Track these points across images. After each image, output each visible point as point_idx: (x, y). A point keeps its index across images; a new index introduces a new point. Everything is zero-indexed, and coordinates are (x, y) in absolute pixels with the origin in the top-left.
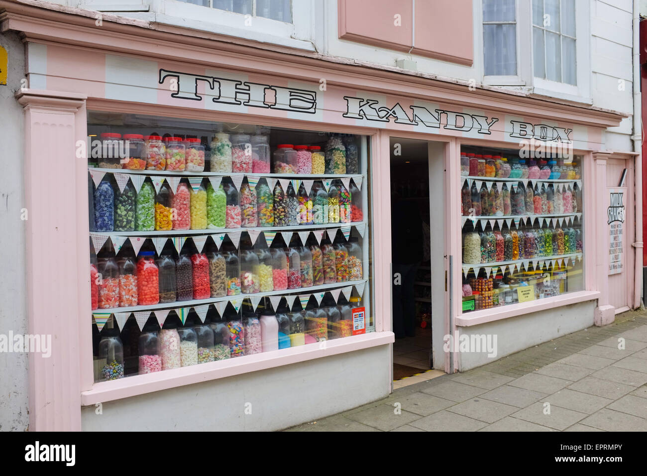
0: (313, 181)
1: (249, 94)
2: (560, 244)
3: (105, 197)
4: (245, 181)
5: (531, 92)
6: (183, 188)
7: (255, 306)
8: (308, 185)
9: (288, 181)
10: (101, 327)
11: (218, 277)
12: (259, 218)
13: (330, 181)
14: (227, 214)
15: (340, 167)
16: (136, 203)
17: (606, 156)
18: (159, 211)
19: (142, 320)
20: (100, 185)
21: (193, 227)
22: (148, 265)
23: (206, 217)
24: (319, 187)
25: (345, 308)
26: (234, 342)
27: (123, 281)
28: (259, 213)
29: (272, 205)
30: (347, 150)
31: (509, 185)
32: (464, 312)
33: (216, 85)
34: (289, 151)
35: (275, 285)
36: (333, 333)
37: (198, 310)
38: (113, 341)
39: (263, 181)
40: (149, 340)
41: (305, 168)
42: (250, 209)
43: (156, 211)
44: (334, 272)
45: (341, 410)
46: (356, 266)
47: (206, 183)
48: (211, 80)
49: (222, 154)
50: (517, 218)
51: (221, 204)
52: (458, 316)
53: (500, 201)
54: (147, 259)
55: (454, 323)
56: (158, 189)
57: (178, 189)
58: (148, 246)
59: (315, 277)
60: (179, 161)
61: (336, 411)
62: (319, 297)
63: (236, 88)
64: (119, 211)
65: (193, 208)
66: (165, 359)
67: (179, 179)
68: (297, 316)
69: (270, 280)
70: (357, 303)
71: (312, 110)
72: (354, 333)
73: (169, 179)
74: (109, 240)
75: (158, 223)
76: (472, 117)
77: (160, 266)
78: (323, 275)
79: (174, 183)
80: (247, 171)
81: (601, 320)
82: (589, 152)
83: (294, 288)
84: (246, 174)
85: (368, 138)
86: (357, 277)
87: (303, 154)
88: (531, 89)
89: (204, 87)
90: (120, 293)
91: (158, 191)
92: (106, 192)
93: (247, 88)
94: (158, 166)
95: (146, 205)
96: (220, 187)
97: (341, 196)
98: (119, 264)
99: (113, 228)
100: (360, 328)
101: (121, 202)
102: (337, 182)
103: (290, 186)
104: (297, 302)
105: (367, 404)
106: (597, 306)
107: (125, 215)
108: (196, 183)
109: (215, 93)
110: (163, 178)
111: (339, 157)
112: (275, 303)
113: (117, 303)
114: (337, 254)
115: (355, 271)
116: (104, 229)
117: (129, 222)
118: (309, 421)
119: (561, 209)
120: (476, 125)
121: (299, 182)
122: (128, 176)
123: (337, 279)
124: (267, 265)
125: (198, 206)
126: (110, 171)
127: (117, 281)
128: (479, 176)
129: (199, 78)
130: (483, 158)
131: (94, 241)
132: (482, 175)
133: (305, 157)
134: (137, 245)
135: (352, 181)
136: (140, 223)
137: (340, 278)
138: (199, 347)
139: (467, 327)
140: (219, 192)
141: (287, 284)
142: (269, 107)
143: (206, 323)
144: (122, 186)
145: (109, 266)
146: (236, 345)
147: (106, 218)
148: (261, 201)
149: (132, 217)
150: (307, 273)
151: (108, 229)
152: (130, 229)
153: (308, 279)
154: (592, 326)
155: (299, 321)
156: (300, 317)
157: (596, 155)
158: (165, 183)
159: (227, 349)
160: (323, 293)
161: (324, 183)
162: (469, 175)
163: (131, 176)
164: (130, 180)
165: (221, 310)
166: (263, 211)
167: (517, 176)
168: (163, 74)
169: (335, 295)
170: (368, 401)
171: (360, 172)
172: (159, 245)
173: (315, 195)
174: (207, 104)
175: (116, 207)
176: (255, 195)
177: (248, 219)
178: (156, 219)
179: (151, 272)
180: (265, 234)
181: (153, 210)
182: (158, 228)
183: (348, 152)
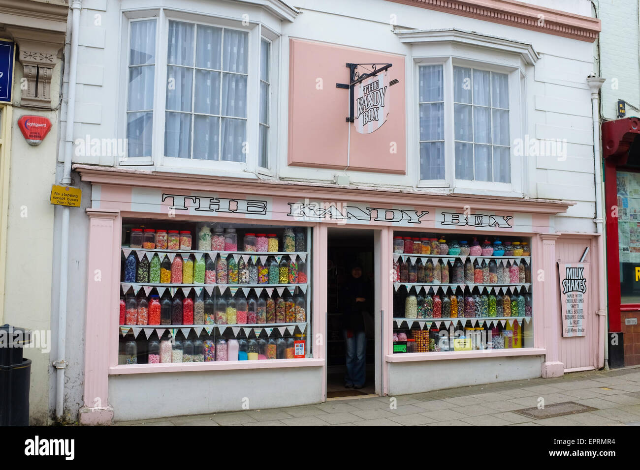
0: (267, 256)
1: (219, 205)
2: (506, 308)
3: (131, 263)
4: (218, 256)
5: (452, 192)
6: (178, 260)
7: (222, 332)
8: (264, 260)
9: (249, 256)
10: (124, 334)
11: (199, 313)
12: (228, 279)
13: (281, 257)
14: (206, 275)
15: (290, 247)
16: (149, 267)
17: (555, 238)
18: (162, 272)
19: (148, 333)
20: (129, 257)
21: (184, 282)
22: (155, 303)
23: (192, 277)
24: (273, 260)
25: (291, 340)
26: (207, 353)
27: (140, 311)
28: (228, 275)
29: (237, 271)
30: (296, 237)
31: (445, 261)
32: (394, 353)
33: (197, 201)
34: (250, 238)
35: (237, 321)
36: (281, 355)
37: (183, 331)
38: (132, 344)
39: (230, 256)
40: (153, 346)
41: (263, 248)
42: (222, 273)
43: (161, 272)
44: (283, 316)
45: (280, 406)
46: (300, 312)
47: (192, 257)
48: (194, 198)
49: (204, 240)
50: (454, 286)
51: (202, 269)
52: (388, 354)
53: (436, 273)
54: (155, 299)
55: (384, 359)
56: (162, 260)
57: (174, 260)
58: (154, 292)
59: (267, 318)
60: (175, 244)
61: (276, 406)
62: (269, 331)
63: (210, 202)
64: (139, 272)
65: (184, 271)
66: (162, 358)
67: (175, 254)
68: (253, 341)
69: (234, 317)
70: (300, 338)
71: (264, 213)
72: (296, 357)
73: (169, 255)
74: (132, 287)
75: (162, 279)
76: (402, 212)
77: (162, 304)
78: (274, 317)
79: (172, 257)
80: (219, 250)
81: (546, 373)
82: (536, 234)
83: (251, 323)
84: (219, 252)
85: (312, 228)
86: (300, 320)
87: (262, 240)
88: (451, 190)
89: (189, 202)
90: (137, 317)
91: (161, 261)
92: (131, 261)
93: (218, 201)
94: (162, 247)
95: (155, 269)
96: (201, 259)
97: (289, 267)
98: (138, 302)
99: (134, 280)
100: (300, 354)
101: (141, 267)
102: (287, 258)
103: (250, 259)
104: (252, 332)
105: (302, 405)
106: (545, 361)
107: (142, 274)
108: (186, 257)
109: (197, 205)
110: (165, 254)
111: (290, 241)
112: (236, 331)
113: (135, 323)
114: (286, 304)
115: (299, 316)
116: (129, 281)
117: (144, 278)
118: (256, 409)
119: (507, 280)
120: (405, 216)
121: (257, 257)
122: (145, 252)
123: (286, 320)
124: (233, 307)
125: (187, 271)
126: (134, 249)
127: (137, 310)
128: (415, 253)
129: (187, 197)
130: (419, 241)
131: (123, 287)
132: (418, 253)
133: (262, 241)
134: (148, 291)
135: (298, 258)
136: (151, 279)
137: (288, 320)
138: (184, 353)
139: (392, 362)
140: (200, 262)
141: (246, 320)
142: (233, 212)
143: (188, 339)
144: (141, 258)
145: (132, 302)
146: (209, 355)
147: (130, 275)
148: (229, 268)
149: (146, 275)
150: (261, 315)
151: (131, 281)
152: (145, 282)
153: (261, 319)
154: (539, 378)
155: (254, 345)
156: (254, 343)
157: (542, 237)
158: (166, 257)
159: (202, 356)
160: (272, 328)
161: (276, 258)
162: (404, 253)
163: (146, 253)
164: (145, 254)
165: (198, 332)
166: (231, 274)
167: (455, 253)
168: (165, 196)
169: (282, 331)
170: (303, 404)
171: (306, 251)
172: (161, 292)
173: (269, 265)
174: (192, 212)
175: (137, 270)
176: (226, 264)
177: (221, 279)
178: (160, 277)
179: (156, 307)
180: (230, 288)
181: (159, 272)
182: (162, 282)
183: (297, 238)
